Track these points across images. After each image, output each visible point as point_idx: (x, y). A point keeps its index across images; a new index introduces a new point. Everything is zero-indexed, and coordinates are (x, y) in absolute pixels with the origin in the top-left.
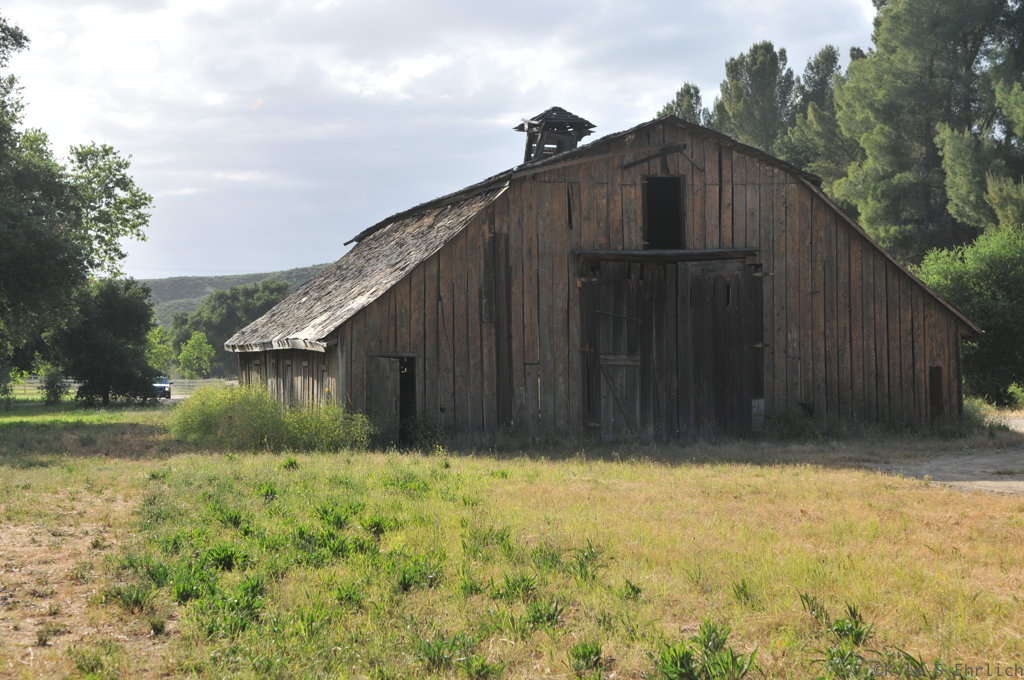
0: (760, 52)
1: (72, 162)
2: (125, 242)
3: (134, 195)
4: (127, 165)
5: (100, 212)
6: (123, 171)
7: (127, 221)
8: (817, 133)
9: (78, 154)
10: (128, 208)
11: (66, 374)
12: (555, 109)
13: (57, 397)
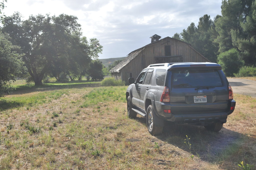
0: (205, 16)
2: (99, 54)
3: (100, 46)
4: (99, 41)
5: (95, 49)
7: (99, 51)
8: (213, 31)
9: (91, 40)
10: (99, 48)
11: (90, 76)
12: (156, 35)
13: (89, 80)
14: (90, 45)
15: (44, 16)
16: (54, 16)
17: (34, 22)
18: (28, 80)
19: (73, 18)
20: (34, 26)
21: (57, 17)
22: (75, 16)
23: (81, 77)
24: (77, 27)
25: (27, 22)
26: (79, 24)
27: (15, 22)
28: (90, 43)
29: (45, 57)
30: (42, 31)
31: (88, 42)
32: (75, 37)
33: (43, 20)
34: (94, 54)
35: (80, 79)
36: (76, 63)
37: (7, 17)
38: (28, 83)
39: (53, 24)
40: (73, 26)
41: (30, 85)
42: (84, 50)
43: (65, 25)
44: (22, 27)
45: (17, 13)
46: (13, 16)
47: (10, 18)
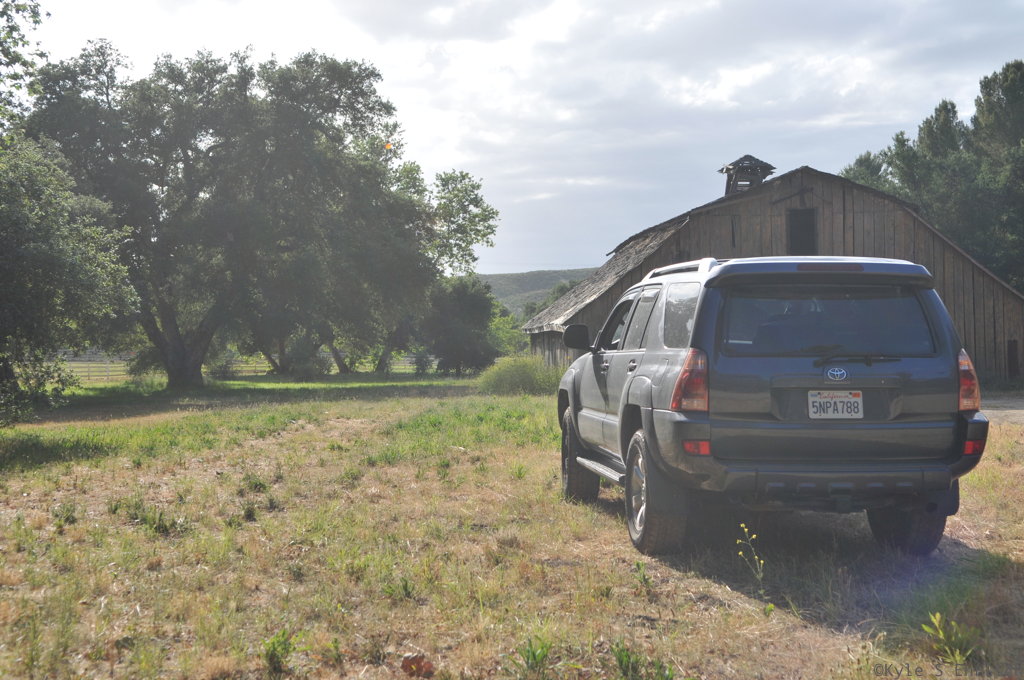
1: (437, 186)
2: (477, 248)
3: (485, 210)
4: (479, 187)
5: (458, 225)
6: (476, 192)
7: (479, 231)
9: (443, 180)
10: (480, 221)
11: (431, 352)
12: (748, 158)
13: (424, 370)
14: (435, 203)
15: (222, 64)
16: (272, 63)
17: (176, 90)
18: (138, 363)
19: (358, 76)
20: (178, 107)
21: (283, 66)
22: (367, 65)
23: (387, 354)
24: (376, 118)
25: (142, 90)
26: (384, 100)
27: (87, 88)
28: (435, 193)
29: (219, 256)
30: (211, 131)
31: (425, 190)
32: (366, 163)
33: (220, 82)
34: (455, 249)
35: (382, 365)
36: (366, 286)
37: (55, 66)
38: (137, 378)
39: (264, 100)
40: (358, 110)
41: (147, 385)
42: (407, 227)
43: (322, 108)
44: (120, 111)
45: (101, 47)
46: (81, 61)
47: (67, 69)
